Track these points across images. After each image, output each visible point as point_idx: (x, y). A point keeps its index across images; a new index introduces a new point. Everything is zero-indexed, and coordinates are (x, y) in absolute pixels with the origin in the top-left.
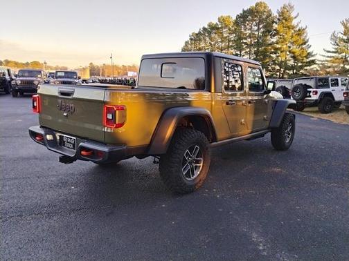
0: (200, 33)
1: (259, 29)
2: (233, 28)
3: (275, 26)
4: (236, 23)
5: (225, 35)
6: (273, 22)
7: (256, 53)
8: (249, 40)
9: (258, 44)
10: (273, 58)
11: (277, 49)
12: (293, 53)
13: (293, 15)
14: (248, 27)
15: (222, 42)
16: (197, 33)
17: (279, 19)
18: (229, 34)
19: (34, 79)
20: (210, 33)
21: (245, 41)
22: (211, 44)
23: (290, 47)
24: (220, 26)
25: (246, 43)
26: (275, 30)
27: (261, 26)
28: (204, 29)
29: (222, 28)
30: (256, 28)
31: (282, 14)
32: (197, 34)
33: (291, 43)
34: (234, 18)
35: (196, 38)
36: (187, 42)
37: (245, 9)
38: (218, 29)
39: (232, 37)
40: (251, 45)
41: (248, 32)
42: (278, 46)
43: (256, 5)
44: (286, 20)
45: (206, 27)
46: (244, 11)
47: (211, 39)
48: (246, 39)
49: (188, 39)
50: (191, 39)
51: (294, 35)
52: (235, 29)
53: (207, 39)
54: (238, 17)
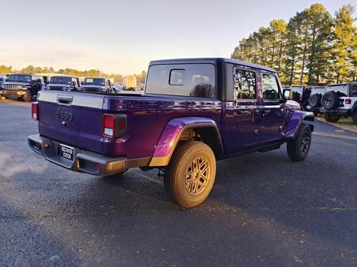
0: (250, 39)
1: (314, 33)
2: (286, 33)
3: (333, 29)
4: (290, 27)
5: (277, 40)
6: (331, 25)
7: (311, 59)
8: (303, 45)
9: (313, 49)
10: (330, 63)
11: (334, 54)
12: (354, 58)
13: (353, 16)
14: (302, 31)
15: (273, 47)
16: (247, 38)
17: (336, 22)
18: (282, 38)
19: (64, 85)
20: (261, 39)
21: (299, 46)
22: (261, 49)
23: (349, 52)
24: (272, 31)
25: (300, 48)
26: (333, 33)
27: (316, 30)
28: (255, 34)
29: (274, 32)
30: (311, 32)
31: (340, 15)
32: (247, 40)
33: (352, 47)
34: (287, 22)
35: (247, 44)
36: (237, 49)
37: (300, 12)
38: (270, 33)
39: (285, 41)
40: (306, 50)
41: (303, 36)
42: (336, 50)
43: (311, 8)
44: (345, 22)
45: (257, 32)
46: (298, 14)
47: (262, 45)
48: (300, 43)
49: (238, 45)
50: (241, 45)
51: (354, 38)
52: (289, 33)
53: (258, 45)
54: (292, 21)
